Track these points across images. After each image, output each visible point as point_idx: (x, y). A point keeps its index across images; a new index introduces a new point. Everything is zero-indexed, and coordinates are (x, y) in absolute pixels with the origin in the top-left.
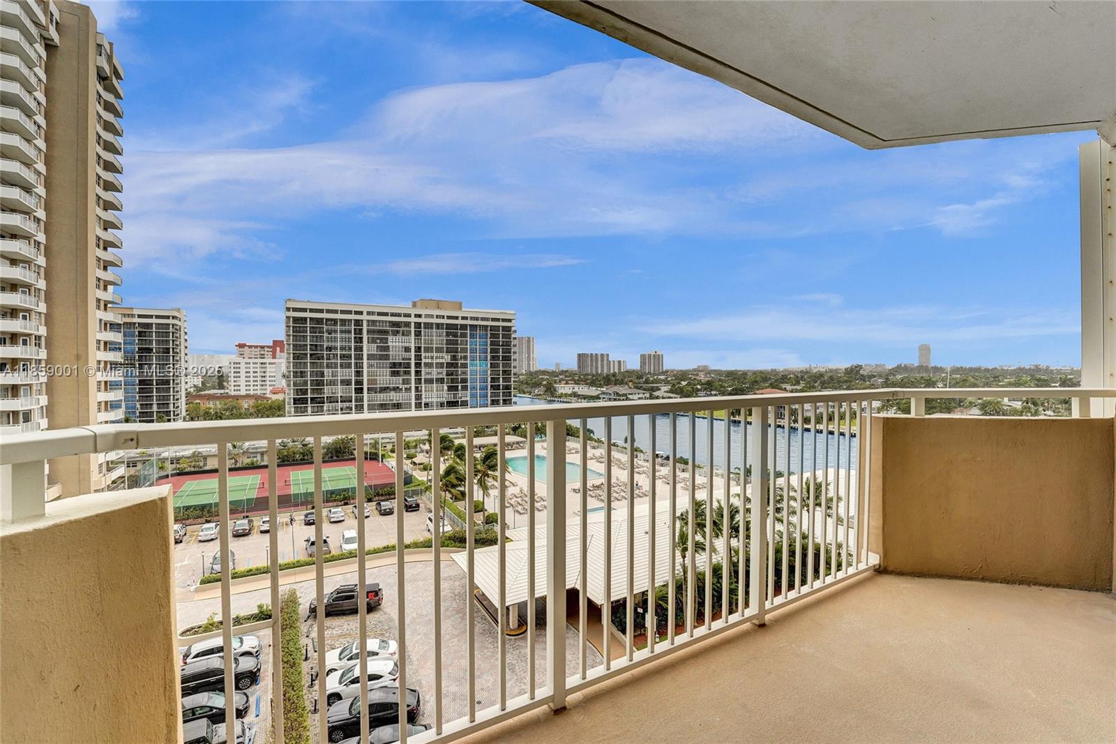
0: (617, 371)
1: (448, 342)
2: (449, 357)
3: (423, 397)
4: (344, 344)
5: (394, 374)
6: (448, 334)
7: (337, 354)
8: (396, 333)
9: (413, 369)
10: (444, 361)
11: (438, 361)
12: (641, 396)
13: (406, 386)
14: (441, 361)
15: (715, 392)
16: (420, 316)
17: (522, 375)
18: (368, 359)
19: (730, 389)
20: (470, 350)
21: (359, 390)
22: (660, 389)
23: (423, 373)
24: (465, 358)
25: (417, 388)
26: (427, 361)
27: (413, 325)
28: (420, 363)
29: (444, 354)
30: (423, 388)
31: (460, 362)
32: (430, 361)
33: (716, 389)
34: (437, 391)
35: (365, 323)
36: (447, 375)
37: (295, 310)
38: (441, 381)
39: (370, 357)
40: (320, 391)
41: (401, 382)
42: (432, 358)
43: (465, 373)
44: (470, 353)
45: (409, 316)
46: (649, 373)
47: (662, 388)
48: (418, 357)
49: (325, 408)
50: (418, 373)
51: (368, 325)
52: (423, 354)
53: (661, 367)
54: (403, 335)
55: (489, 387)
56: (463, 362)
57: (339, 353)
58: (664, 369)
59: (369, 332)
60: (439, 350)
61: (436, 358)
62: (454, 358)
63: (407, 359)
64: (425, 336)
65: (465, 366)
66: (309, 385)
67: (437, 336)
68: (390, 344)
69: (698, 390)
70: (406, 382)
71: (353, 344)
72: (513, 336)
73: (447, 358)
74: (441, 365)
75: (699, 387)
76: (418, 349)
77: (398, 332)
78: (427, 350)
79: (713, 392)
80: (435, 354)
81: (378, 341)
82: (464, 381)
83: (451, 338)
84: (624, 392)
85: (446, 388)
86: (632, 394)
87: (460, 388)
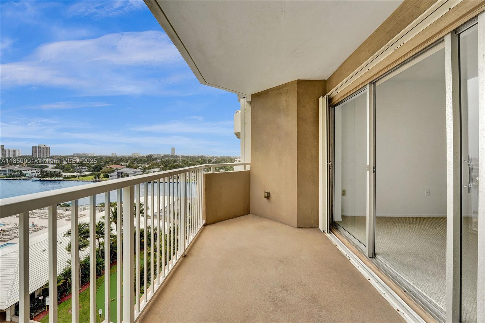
0: (11, 155)
12: (33, 171)
15: (85, 167)
19: (93, 165)
22: (48, 167)
33: (85, 166)
46: (39, 157)
47: (49, 166)
53: (48, 154)
58: (51, 155)
69: (74, 167)
75: (75, 165)
79: (83, 167)
84: (19, 169)
86: (26, 170)
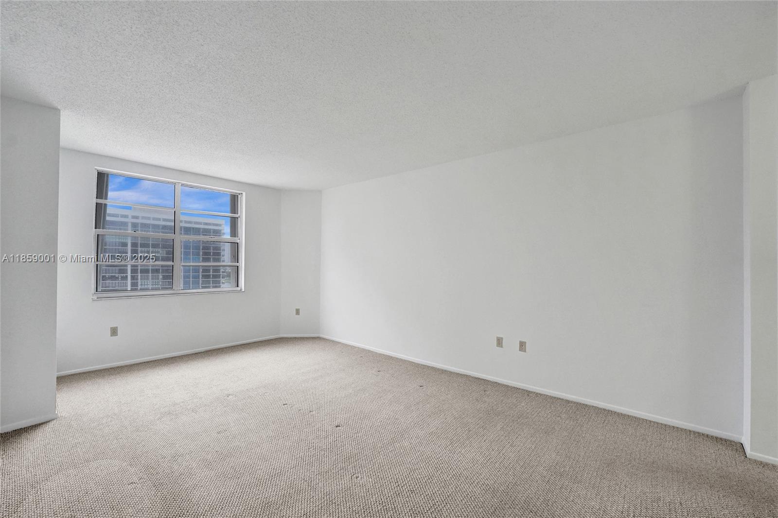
2: (165, 252)
3: (139, 284)
10: (159, 255)
13: (122, 275)
16: (137, 218)
25: (133, 278)
27: (130, 225)
30: (139, 277)
34: (152, 279)
38: (156, 271)
42: (148, 252)
45: (126, 216)
48: (134, 252)
52: (139, 249)
55: (201, 276)
60: (154, 246)
61: (152, 252)
63: (123, 253)
70: (123, 271)
73: (162, 252)
74: (157, 258)
76: (134, 245)
80: (151, 249)
85: (161, 277)
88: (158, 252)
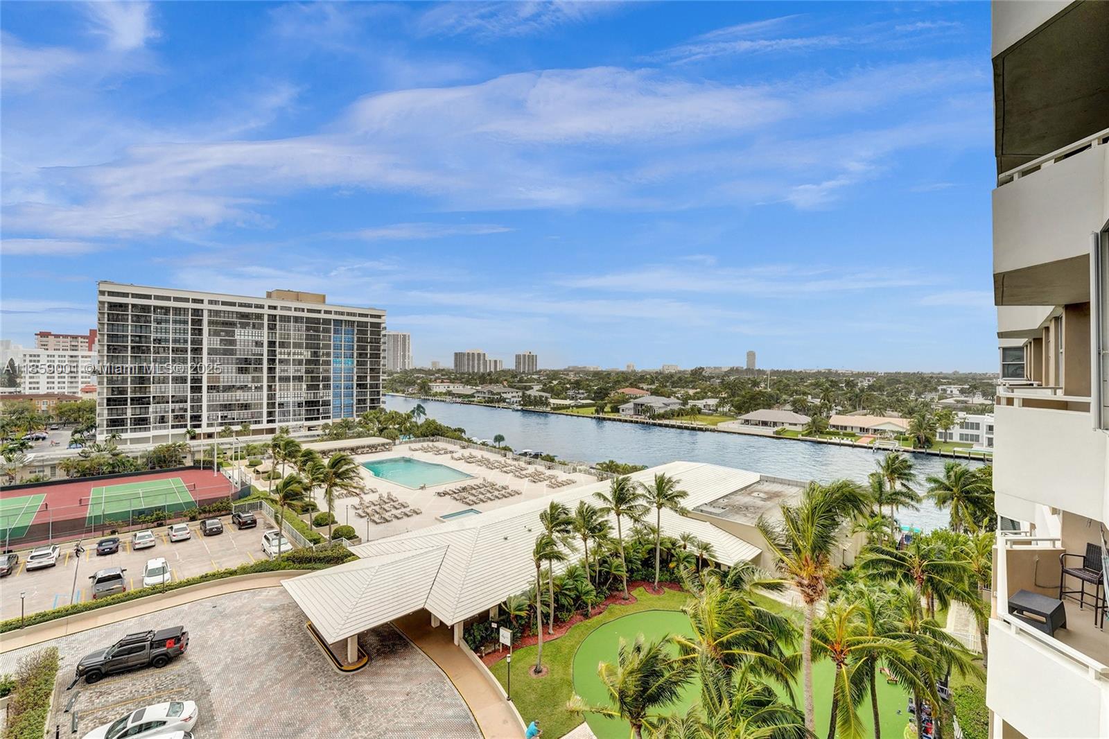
0: (492, 370)
1: (308, 337)
2: (309, 353)
3: (277, 396)
4: (178, 336)
5: (241, 370)
6: (308, 329)
7: (169, 348)
8: (244, 326)
9: (265, 366)
10: (302, 357)
11: (296, 357)
12: (514, 394)
13: (256, 384)
14: (299, 357)
16: (275, 308)
17: (397, 373)
18: (209, 354)
19: (595, 388)
20: (334, 346)
21: (196, 389)
22: (532, 388)
23: (277, 370)
24: (328, 355)
25: (270, 387)
26: (283, 357)
27: (266, 317)
28: (275, 360)
29: (303, 351)
30: (277, 388)
31: (321, 359)
32: (286, 357)
33: (583, 389)
34: (294, 389)
35: (206, 313)
36: (306, 373)
37: (111, 294)
38: (300, 379)
39: (211, 352)
40: (145, 390)
41: (250, 380)
42: (289, 354)
43: (327, 371)
44: (334, 349)
45: (262, 307)
46: (524, 372)
47: (534, 387)
48: (272, 353)
49: (151, 410)
50: (271, 370)
51: (210, 316)
52: (278, 350)
53: (535, 367)
54: (254, 327)
55: (355, 386)
56: (325, 358)
57: (171, 346)
58: (538, 369)
59: (210, 323)
60: (297, 345)
61: (294, 354)
62: (315, 354)
63: (258, 355)
64: (281, 329)
65: (328, 363)
66: (129, 383)
67: (295, 330)
68: (237, 337)
69: (568, 389)
70: (259, 380)
71: (189, 336)
72: (383, 333)
73: (306, 354)
74: (300, 362)
75: (568, 386)
76: (272, 344)
77: (248, 324)
78: (282, 345)
79: (581, 391)
80: (293, 350)
81: (223, 334)
82: (327, 379)
83: (312, 332)
84: (499, 391)
85: (304, 387)
86: (507, 393)
87: (321, 386)
88: (301, 354)
